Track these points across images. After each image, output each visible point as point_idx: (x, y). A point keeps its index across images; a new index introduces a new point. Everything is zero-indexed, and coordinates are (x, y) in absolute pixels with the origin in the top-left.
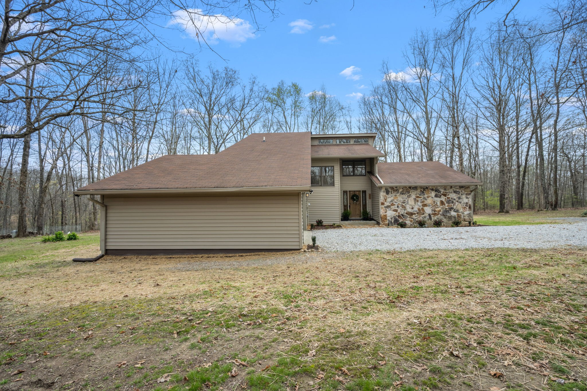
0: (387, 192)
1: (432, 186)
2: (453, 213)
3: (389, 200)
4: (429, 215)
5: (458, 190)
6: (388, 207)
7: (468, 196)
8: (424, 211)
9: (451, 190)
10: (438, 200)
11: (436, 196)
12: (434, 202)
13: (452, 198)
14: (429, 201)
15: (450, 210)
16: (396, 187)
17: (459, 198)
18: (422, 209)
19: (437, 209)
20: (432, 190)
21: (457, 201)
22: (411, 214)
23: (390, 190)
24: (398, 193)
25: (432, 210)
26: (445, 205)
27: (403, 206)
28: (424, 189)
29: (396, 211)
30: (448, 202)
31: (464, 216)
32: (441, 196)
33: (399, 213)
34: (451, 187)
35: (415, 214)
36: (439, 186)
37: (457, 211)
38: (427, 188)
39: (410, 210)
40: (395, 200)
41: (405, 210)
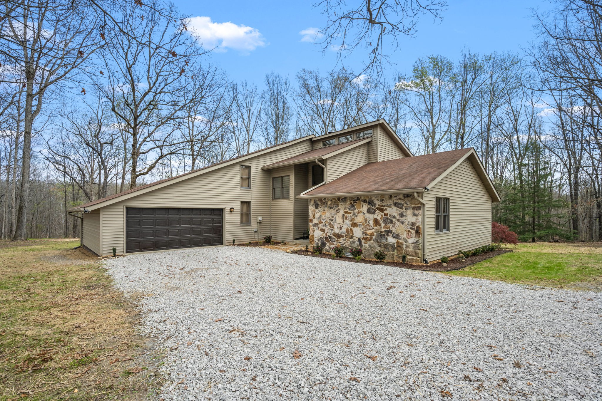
0: (317, 206)
1: (364, 196)
2: (391, 240)
3: (317, 216)
4: (359, 239)
5: (400, 201)
6: (316, 225)
7: (417, 212)
8: (353, 234)
9: (390, 202)
10: (371, 217)
11: (369, 211)
12: (366, 220)
13: (390, 215)
14: (359, 219)
15: (388, 235)
16: (325, 199)
17: (402, 215)
18: (351, 229)
19: (369, 232)
20: (365, 201)
21: (398, 220)
22: (339, 236)
23: (319, 203)
24: (326, 206)
25: (363, 233)
26: (380, 225)
27: (330, 224)
28: (355, 200)
29: (323, 230)
30: (385, 222)
31: (407, 246)
32: (375, 211)
33: (326, 235)
34: (391, 197)
35: (342, 236)
36: (374, 195)
37: (397, 237)
38: (358, 199)
39: (337, 231)
40: (323, 217)
41: (332, 230)
